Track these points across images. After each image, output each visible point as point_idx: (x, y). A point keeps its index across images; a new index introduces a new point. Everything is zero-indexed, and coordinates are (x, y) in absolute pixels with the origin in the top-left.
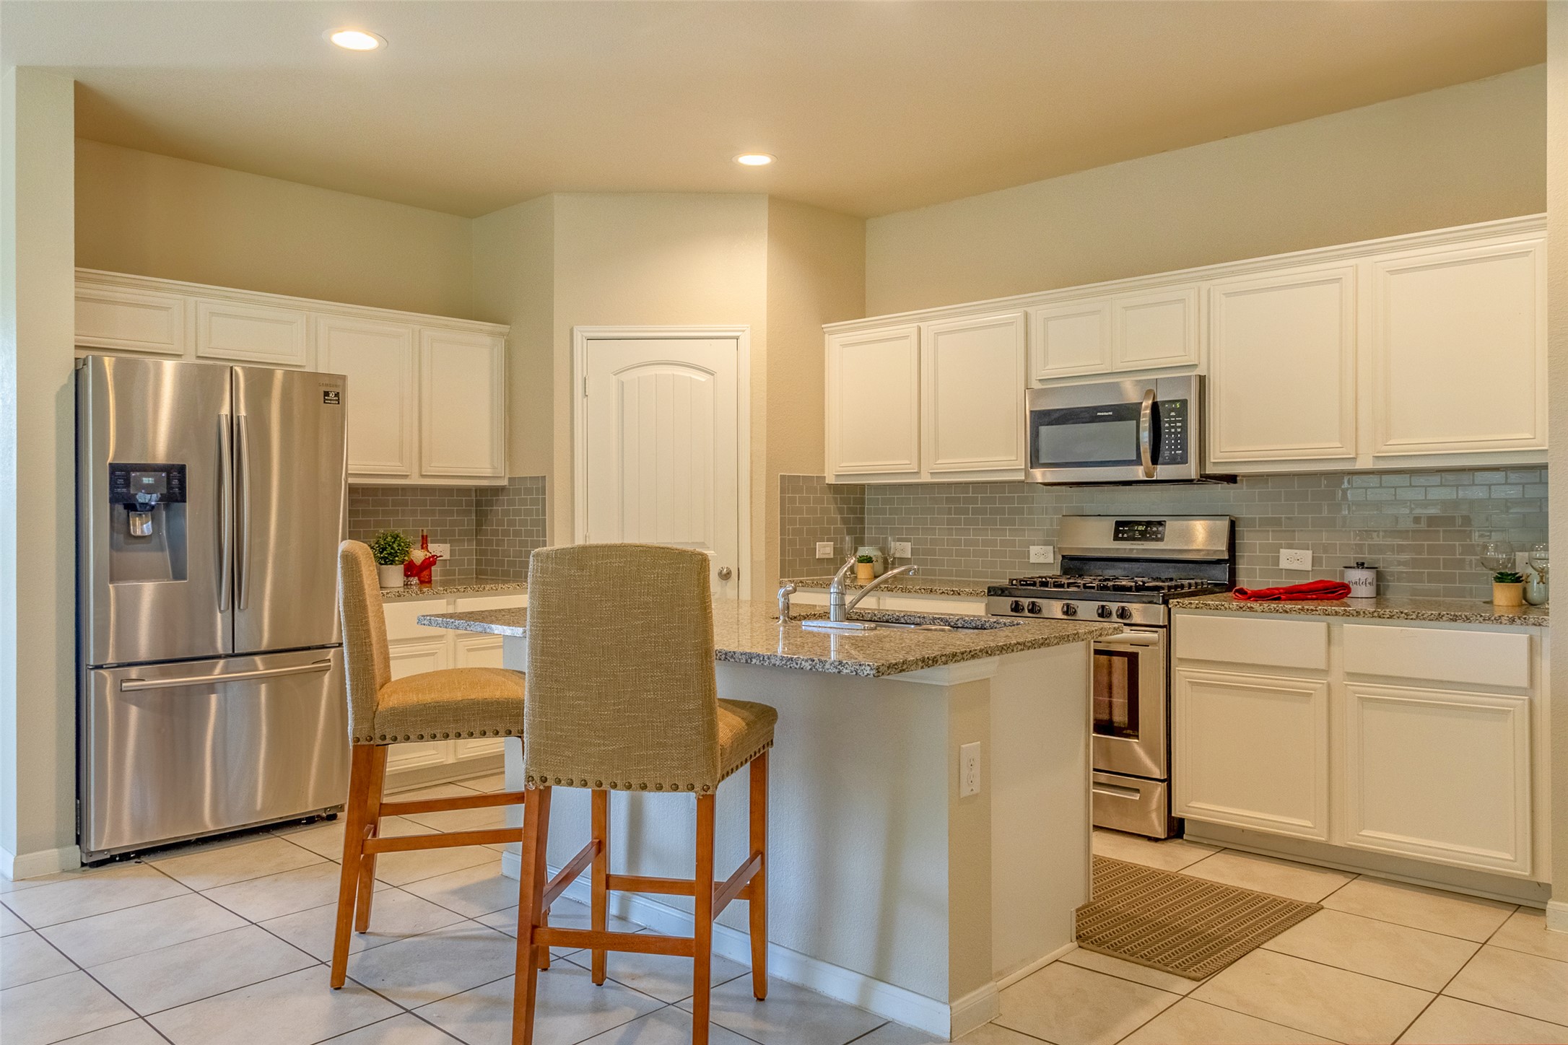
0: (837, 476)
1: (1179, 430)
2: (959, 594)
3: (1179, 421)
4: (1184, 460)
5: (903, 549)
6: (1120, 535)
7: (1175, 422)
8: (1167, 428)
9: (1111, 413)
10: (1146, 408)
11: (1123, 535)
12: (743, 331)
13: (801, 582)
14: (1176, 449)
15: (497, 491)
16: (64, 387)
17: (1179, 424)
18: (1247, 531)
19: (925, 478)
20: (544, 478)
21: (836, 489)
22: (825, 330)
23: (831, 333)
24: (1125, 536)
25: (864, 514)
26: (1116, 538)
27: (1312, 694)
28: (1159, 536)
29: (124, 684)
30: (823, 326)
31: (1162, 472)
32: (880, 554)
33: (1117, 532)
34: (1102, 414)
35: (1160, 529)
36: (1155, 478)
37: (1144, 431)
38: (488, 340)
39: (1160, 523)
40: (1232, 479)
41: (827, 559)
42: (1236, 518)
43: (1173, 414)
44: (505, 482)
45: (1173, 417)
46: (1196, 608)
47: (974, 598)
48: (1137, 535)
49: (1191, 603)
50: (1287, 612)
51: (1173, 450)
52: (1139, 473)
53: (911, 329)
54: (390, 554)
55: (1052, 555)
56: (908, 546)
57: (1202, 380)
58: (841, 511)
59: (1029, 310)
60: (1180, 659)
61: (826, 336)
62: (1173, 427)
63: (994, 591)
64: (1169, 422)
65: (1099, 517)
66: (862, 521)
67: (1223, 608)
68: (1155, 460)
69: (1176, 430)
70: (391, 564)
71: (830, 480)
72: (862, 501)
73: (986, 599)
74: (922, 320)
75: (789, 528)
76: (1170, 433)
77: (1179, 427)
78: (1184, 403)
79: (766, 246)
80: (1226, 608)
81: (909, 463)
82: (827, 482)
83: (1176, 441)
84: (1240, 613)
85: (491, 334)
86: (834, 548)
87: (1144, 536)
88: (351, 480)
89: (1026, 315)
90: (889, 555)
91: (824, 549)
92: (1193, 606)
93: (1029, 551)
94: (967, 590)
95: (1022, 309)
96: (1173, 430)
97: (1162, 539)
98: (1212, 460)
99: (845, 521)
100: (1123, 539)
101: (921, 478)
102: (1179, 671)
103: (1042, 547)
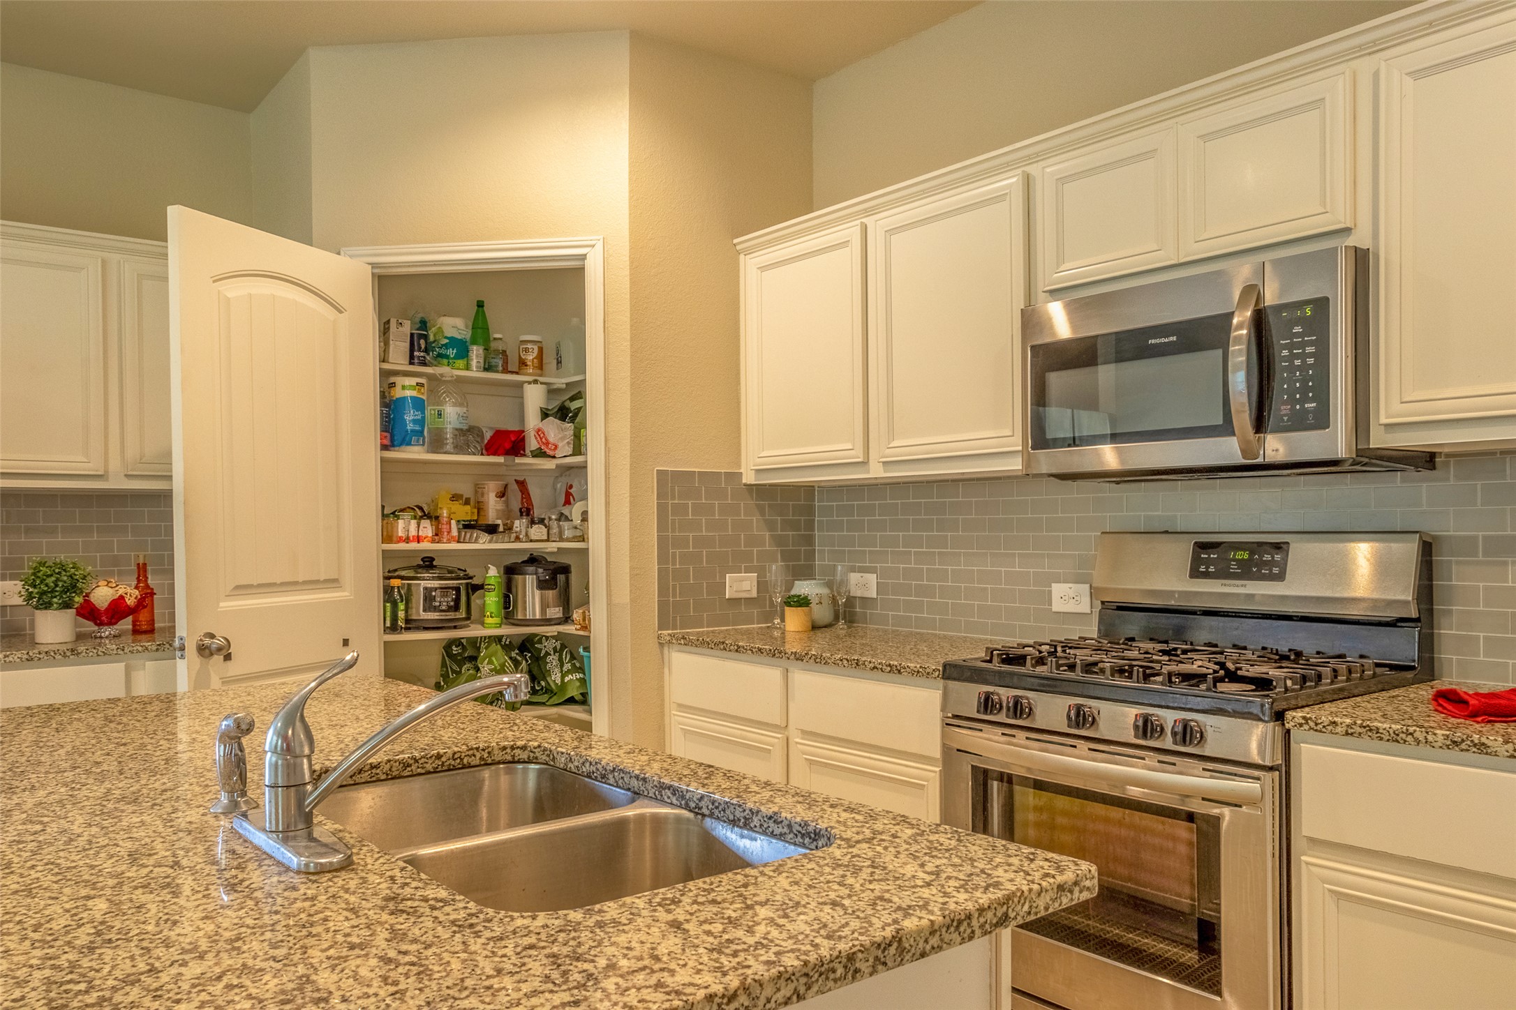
0: (759, 471)
1: (1311, 361)
2: (900, 673)
3: (1311, 343)
4: (1321, 420)
5: (864, 584)
6: (1202, 569)
7: (1303, 345)
8: (1285, 359)
9: (1174, 338)
10: (1240, 327)
11: (1207, 568)
12: (594, 245)
13: (684, 638)
14: (1305, 399)
17: (1309, 349)
18: (1458, 563)
19: (876, 471)
21: (761, 492)
22: (738, 247)
23: (748, 252)
24: (1212, 569)
25: (814, 531)
26: (1195, 574)
28: (1276, 570)
30: (735, 241)
31: (1275, 447)
32: (825, 591)
33: (1196, 561)
34: (1158, 341)
35: (1277, 557)
36: (1260, 460)
37: (1236, 370)
39: (1278, 547)
40: (1427, 460)
41: (745, 599)
42: (1434, 537)
43: (1297, 329)
45: (1297, 335)
46: (1347, 734)
47: (922, 680)
48: (1234, 568)
49: (1332, 723)
51: (1298, 401)
52: (1228, 450)
53: (851, 231)
54: (52, 593)
55: (1086, 600)
56: (872, 578)
57: (1362, 261)
58: (771, 526)
59: (1033, 170)
60: (1312, 840)
61: (742, 256)
62: (1297, 356)
63: (953, 672)
64: (1290, 347)
65: (1164, 535)
66: (809, 540)
67: (1409, 738)
68: (1260, 424)
69: (1304, 362)
70: (55, 606)
71: (749, 478)
72: (810, 510)
73: (941, 683)
74: (869, 212)
75: (674, 554)
76: (1292, 369)
77: (1311, 355)
78: (1322, 305)
79: (626, 112)
80: (1418, 742)
81: (851, 447)
82: (744, 481)
83: (1303, 383)
84: (1455, 753)
86: (758, 581)
87: (1247, 572)
89: (1028, 181)
90: (839, 594)
91: (740, 584)
92: (1339, 729)
93: (1050, 592)
94: (912, 662)
95: (1019, 171)
96: (1298, 362)
97: (1280, 577)
98: (1383, 420)
99: (779, 541)
100: (1206, 575)
101: (868, 472)
102: (1308, 863)
103: (1070, 585)
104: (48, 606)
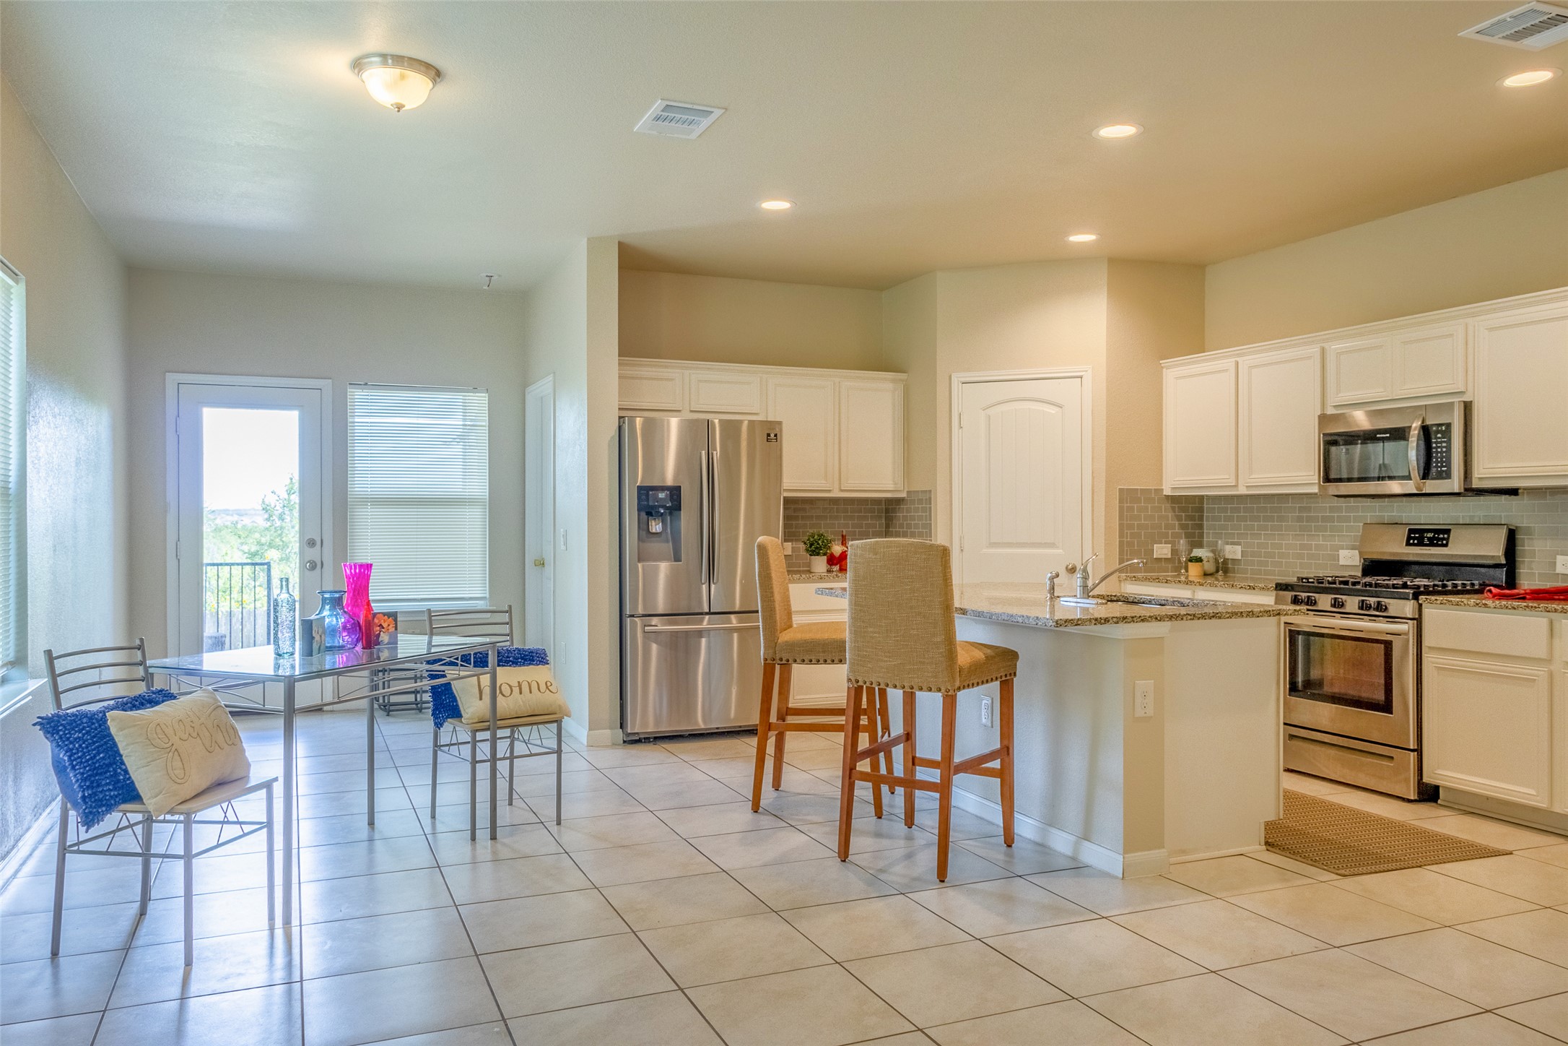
0: (1173, 489)
1: (1444, 450)
2: (1254, 589)
3: (1444, 442)
4: (1448, 475)
5: (1233, 552)
6: (1411, 541)
7: (1441, 442)
8: (1435, 448)
9: (1388, 435)
10: (1416, 429)
11: (1414, 541)
12: (1086, 371)
13: (1134, 577)
14: (1442, 466)
15: (899, 501)
16: (612, 437)
17: (1444, 445)
18: (1528, 538)
19: (1242, 490)
20: (930, 491)
21: (1173, 499)
22: (1162, 365)
23: (1168, 368)
24: (1416, 542)
25: (1203, 521)
26: (1408, 544)
27: (1535, 680)
28: (1444, 542)
29: (646, 628)
30: (1161, 362)
31: (1431, 486)
32: (1211, 555)
33: (1409, 538)
34: (1381, 436)
35: (1446, 536)
36: (1424, 492)
37: (1412, 450)
38: (890, 386)
39: (1448, 532)
40: (1513, 492)
41: (1165, 559)
42: (1516, 527)
43: (1439, 435)
44: (904, 495)
45: (1439, 438)
46: (1441, 604)
47: (1266, 592)
48: (1426, 541)
49: (1436, 600)
50: (1515, 609)
51: (1439, 467)
52: (1410, 487)
53: (1229, 363)
54: (817, 548)
55: (1357, 558)
56: (1239, 548)
57: (1468, 407)
58: (1179, 518)
59: (1326, 345)
60: (1430, 648)
61: (1164, 370)
62: (1439, 447)
63: (1281, 587)
64: (1436, 443)
65: (1393, 526)
66: (1201, 527)
68: (1425, 475)
69: (1442, 450)
70: (818, 555)
71: (1167, 492)
72: (1201, 510)
73: (1275, 592)
74: (1239, 355)
75: (1127, 533)
76: (1437, 452)
77: (1444, 447)
78: (1449, 426)
79: (1106, 301)
80: (1465, 605)
81: (1227, 477)
82: (1164, 493)
83: (1442, 459)
84: (1477, 608)
85: (894, 381)
86: (1172, 550)
87: (1432, 543)
88: (786, 494)
89: (1323, 351)
90: (1220, 556)
91: (1162, 550)
92: (1438, 602)
93: (1338, 555)
94: (1260, 585)
95: (1318, 345)
96: (1439, 450)
97: (1446, 545)
98: (1476, 476)
99: (1183, 527)
100: (1413, 545)
101: (1238, 491)
102: (1427, 657)
103: (1348, 551)
104: (818, 554)
